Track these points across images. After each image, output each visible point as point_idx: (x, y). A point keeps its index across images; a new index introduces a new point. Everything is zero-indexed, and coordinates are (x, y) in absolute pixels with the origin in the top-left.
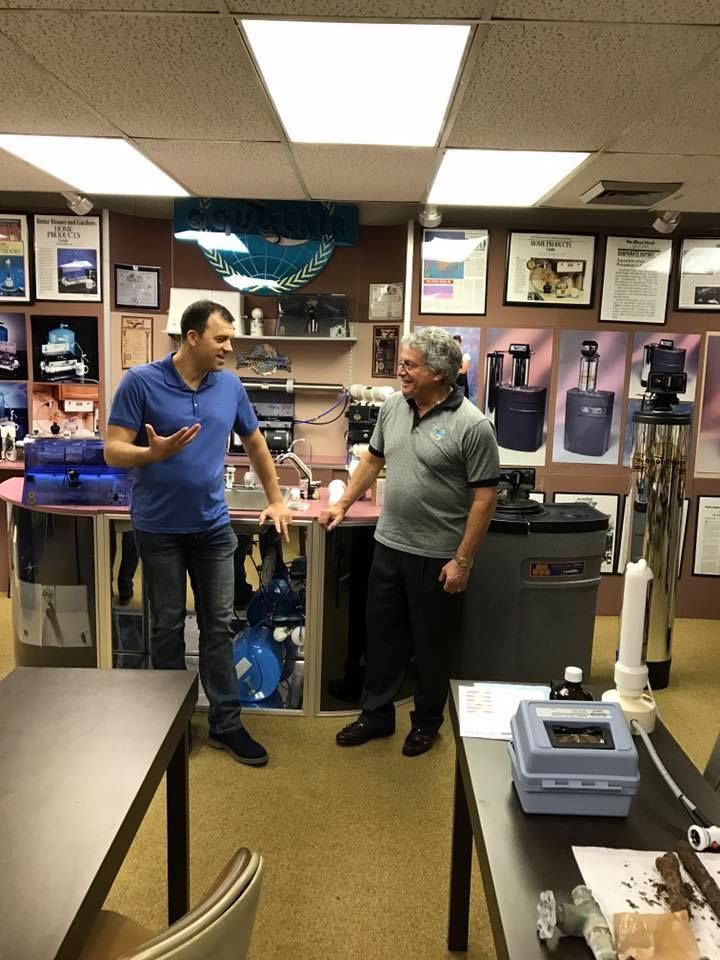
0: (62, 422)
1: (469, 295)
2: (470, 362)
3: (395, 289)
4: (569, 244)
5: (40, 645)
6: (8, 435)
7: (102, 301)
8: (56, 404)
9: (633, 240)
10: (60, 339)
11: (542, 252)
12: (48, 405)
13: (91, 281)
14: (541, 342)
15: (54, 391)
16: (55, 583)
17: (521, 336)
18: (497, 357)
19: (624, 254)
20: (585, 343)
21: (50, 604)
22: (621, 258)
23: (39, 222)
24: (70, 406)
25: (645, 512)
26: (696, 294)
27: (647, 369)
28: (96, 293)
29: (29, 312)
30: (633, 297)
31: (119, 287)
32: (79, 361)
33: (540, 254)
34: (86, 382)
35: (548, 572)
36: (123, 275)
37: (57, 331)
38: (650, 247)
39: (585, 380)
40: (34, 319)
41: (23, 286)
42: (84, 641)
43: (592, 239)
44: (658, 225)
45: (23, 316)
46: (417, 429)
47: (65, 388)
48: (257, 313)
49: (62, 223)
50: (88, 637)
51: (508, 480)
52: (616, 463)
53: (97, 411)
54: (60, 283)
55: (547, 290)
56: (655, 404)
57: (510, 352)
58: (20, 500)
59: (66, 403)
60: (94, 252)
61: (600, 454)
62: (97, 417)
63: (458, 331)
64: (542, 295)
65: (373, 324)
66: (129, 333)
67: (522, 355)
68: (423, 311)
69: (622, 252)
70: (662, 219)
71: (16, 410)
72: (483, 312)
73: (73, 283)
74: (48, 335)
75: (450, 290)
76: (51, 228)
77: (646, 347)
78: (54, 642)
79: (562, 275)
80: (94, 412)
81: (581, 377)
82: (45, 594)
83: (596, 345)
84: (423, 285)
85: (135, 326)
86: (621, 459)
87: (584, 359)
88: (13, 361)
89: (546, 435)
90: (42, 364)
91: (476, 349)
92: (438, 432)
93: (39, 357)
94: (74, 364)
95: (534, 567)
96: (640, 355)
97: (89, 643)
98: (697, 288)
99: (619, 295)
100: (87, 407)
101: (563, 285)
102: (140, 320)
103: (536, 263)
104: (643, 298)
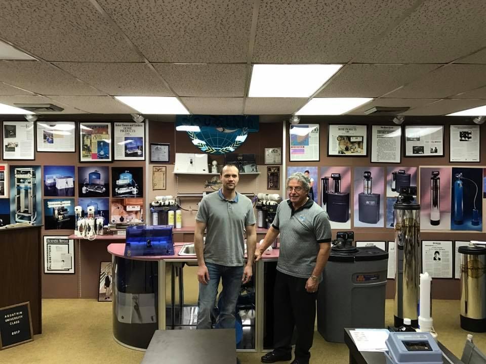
0: (125, 216)
1: (311, 152)
2: (314, 182)
3: (277, 150)
4: (355, 129)
5: (131, 323)
6: (100, 223)
7: (145, 160)
8: (123, 207)
9: (383, 126)
10: (125, 178)
11: (344, 133)
12: (119, 208)
13: (140, 151)
14: (345, 172)
15: (121, 202)
16: (139, 293)
17: (336, 170)
18: (326, 179)
19: (380, 133)
20: (365, 173)
21: (136, 303)
22: (379, 135)
23: (116, 125)
24: (129, 208)
25: (403, 249)
26: (413, 149)
27: (394, 183)
28: (142, 156)
29: (111, 166)
30: (385, 152)
31: (152, 153)
32: (134, 187)
33: (343, 134)
34: (137, 197)
35: (364, 279)
36: (154, 147)
37: (124, 174)
38: (391, 129)
39: (366, 189)
40: (113, 169)
41: (109, 154)
42: (153, 320)
43: (366, 126)
44: (395, 121)
45: (108, 168)
46: (293, 217)
47: (127, 201)
48: (215, 163)
49: (127, 126)
50: (155, 318)
51: (342, 237)
52: (383, 226)
53: (142, 210)
54: (126, 152)
55: (347, 149)
56: (404, 200)
57: (332, 177)
58: (123, 255)
59: (127, 207)
60: (142, 138)
61: (375, 222)
62: (142, 213)
63: (307, 168)
64: (345, 152)
65: (267, 166)
66: (156, 173)
67: (337, 179)
68: (291, 160)
69: (379, 132)
70: (397, 118)
71: (103, 211)
72: (318, 160)
73: (132, 152)
74: (119, 176)
75: (303, 151)
76: (122, 128)
77: (393, 173)
78: (137, 321)
79: (353, 143)
80: (140, 211)
81: (364, 187)
82: (134, 298)
83: (370, 173)
84: (291, 148)
85: (158, 171)
86: (385, 225)
87: (365, 180)
88: (102, 189)
89: (350, 214)
90: (116, 189)
91: (316, 176)
92: (302, 217)
93: (115, 186)
94: (131, 189)
95: (358, 277)
96: (390, 177)
97: (155, 321)
98: (414, 147)
99: (379, 151)
100: (137, 208)
101: (354, 147)
102: (160, 168)
103: (341, 138)
104: (390, 152)
